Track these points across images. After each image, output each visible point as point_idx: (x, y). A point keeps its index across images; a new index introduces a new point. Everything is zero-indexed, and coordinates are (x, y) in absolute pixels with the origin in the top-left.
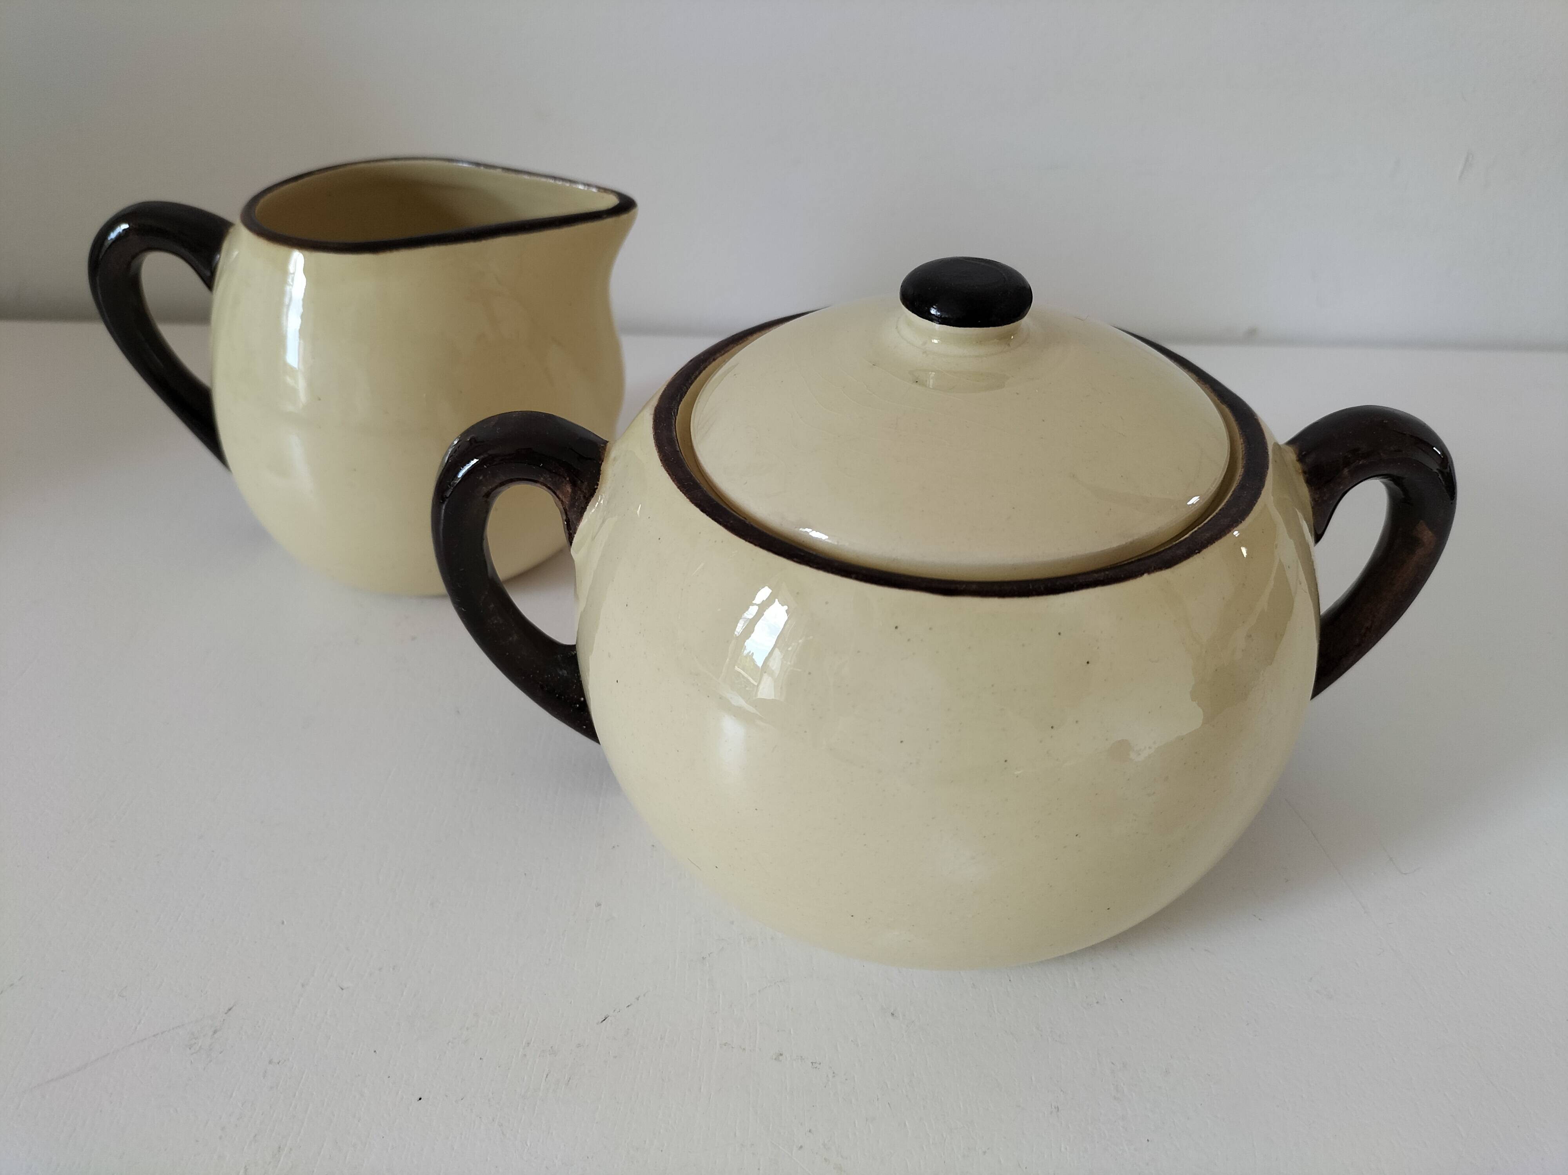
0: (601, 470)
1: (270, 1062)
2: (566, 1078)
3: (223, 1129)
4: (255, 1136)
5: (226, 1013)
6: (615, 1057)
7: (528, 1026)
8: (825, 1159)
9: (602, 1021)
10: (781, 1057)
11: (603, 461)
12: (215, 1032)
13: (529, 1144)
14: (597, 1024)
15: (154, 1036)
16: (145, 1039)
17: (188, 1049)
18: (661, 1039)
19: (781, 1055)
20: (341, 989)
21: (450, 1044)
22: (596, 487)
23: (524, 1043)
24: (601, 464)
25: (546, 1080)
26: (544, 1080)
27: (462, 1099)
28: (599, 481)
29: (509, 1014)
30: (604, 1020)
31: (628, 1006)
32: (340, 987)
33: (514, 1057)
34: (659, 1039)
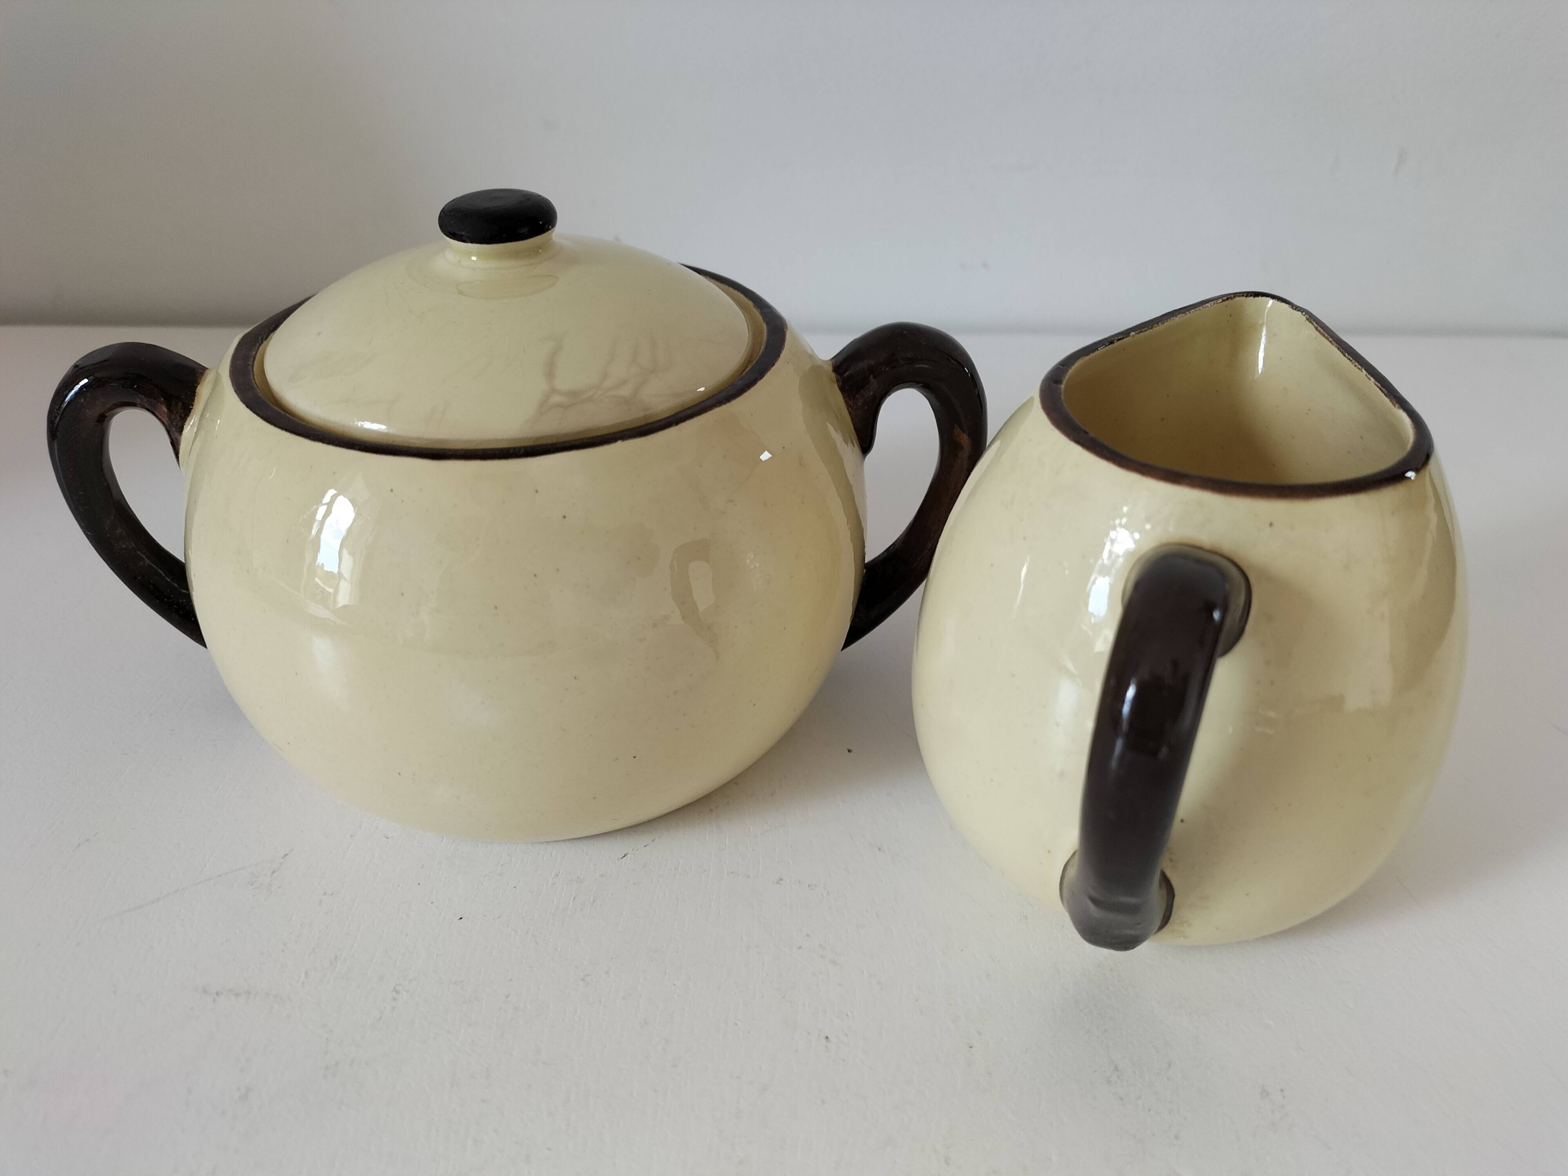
0: (196, 392)
1: (325, 894)
2: (592, 899)
3: (285, 944)
4: (314, 948)
5: (283, 858)
6: (635, 884)
7: (556, 862)
8: (822, 956)
9: (622, 858)
10: (781, 882)
11: (198, 384)
12: (274, 872)
13: (559, 949)
14: (618, 859)
15: (218, 876)
16: (211, 878)
17: (250, 886)
18: (675, 869)
19: (781, 880)
20: (386, 838)
21: (486, 877)
22: (191, 407)
23: (553, 874)
24: (197, 386)
25: (573, 902)
26: (571, 901)
27: (499, 918)
28: (194, 402)
29: (539, 854)
30: (624, 857)
31: (645, 846)
32: (385, 836)
33: (545, 885)
34: (673, 869)
